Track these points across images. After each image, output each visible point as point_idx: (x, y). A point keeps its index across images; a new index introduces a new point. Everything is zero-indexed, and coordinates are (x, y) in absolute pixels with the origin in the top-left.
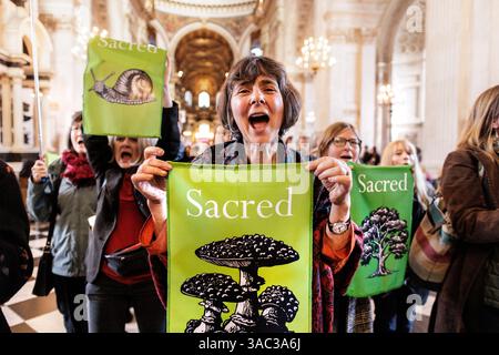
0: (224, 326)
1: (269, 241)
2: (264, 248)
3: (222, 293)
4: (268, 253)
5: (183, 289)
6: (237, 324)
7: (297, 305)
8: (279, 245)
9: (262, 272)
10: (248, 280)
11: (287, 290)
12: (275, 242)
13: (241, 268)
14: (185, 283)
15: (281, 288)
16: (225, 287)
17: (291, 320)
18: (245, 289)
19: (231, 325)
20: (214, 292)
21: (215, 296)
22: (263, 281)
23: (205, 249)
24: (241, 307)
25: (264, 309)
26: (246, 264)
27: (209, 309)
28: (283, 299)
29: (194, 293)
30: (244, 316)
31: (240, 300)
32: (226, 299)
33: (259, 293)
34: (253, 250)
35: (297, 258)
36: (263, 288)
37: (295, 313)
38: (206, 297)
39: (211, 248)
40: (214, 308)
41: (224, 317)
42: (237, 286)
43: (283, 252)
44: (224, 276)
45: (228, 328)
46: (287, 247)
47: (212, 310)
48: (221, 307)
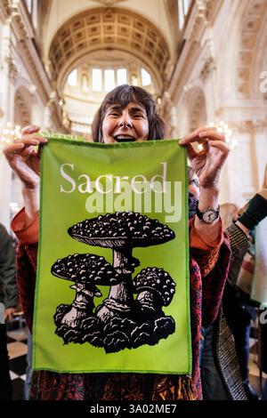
0: (97, 312)
1: (144, 220)
2: (138, 227)
3: (95, 275)
4: (143, 232)
5: (53, 270)
6: (110, 309)
7: (173, 287)
8: (154, 223)
9: (137, 252)
10: (122, 262)
11: (163, 272)
12: (150, 220)
13: (115, 248)
14: (56, 263)
15: (157, 270)
16: (98, 268)
17: (168, 304)
18: (119, 271)
19: (104, 310)
20: (86, 274)
21: (87, 279)
22: (137, 263)
23: (78, 228)
24: (115, 291)
25: (139, 292)
26: (120, 244)
27: (80, 293)
28: (158, 281)
29: (65, 275)
30: (118, 301)
31: (114, 283)
32: (99, 282)
33: (133, 276)
34: (126, 228)
35: (173, 236)
36: (138, 270)
37: (171, 296)
38: (78, 280)
39: (83, 227)
40: (87, 292)
41: (97, 301)
42: (111, 268)
43: (158, 232)
44: (97, 257)
45: (100, 314)
46: (162, 226)
47: (84, 295)
48: (94, 290)
